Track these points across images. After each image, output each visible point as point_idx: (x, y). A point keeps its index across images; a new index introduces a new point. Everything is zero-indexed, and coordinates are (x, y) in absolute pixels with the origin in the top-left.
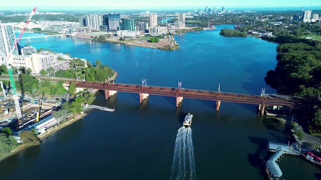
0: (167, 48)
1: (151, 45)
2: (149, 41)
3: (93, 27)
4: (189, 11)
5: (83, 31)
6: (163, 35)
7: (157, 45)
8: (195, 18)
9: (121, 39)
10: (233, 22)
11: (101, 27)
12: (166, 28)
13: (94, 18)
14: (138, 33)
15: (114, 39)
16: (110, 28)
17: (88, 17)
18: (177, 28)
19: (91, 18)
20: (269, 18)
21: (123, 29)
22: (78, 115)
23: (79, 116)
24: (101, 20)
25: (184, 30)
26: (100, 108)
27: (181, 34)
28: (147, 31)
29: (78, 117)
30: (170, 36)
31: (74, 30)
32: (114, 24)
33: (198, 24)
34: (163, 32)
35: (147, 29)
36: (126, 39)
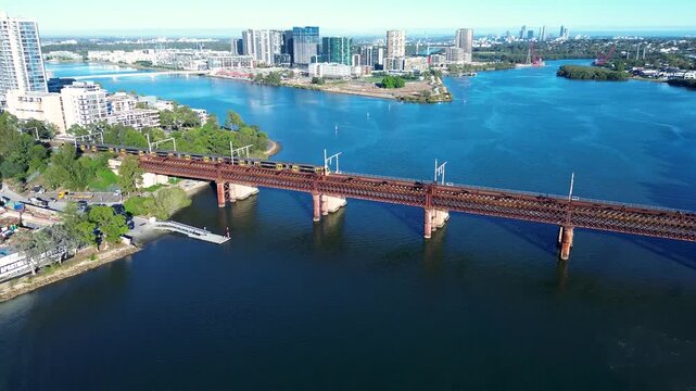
0: (423, 99)
1: (384, 93)
2: (380, 86)
3: (259, 57)
4: (482, 37)
5: (236, 65)
6: (417, 74)
7: (399, 92)
8: (495, 48)
9: (315, 81)
10: (589, 55)
11: (276, 58)
12: (426, 59)
13: (263, 36)
14: (358, 70)
15: (300, 82)
16: (296, 60)
17: (249, 35)
18: (451, 62)
19: (254, 37)
20: (679, 46)
21: (323, 60)
22: (111, 248)
23: (115, 251)
24: (278, 42)
25: (467, 67)
26: (189, 231)
27: (461, 75)
28: (378, 67)
29: (108, 254)
30: (433, 77)
31: (215, 62)
32: (306, 50)
33: (503, 58)
34: (417, 68)
35: (380, 63)
36: (327, 81)
